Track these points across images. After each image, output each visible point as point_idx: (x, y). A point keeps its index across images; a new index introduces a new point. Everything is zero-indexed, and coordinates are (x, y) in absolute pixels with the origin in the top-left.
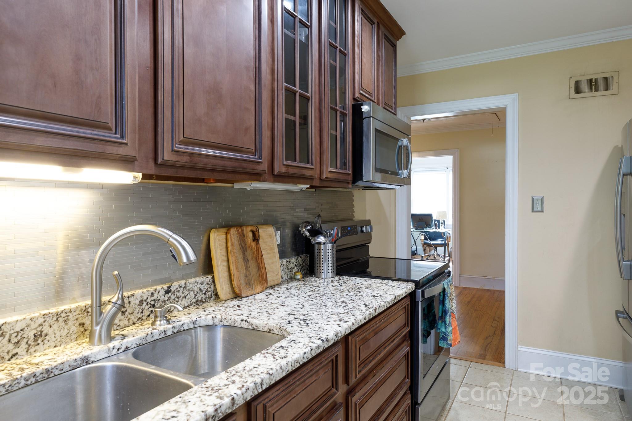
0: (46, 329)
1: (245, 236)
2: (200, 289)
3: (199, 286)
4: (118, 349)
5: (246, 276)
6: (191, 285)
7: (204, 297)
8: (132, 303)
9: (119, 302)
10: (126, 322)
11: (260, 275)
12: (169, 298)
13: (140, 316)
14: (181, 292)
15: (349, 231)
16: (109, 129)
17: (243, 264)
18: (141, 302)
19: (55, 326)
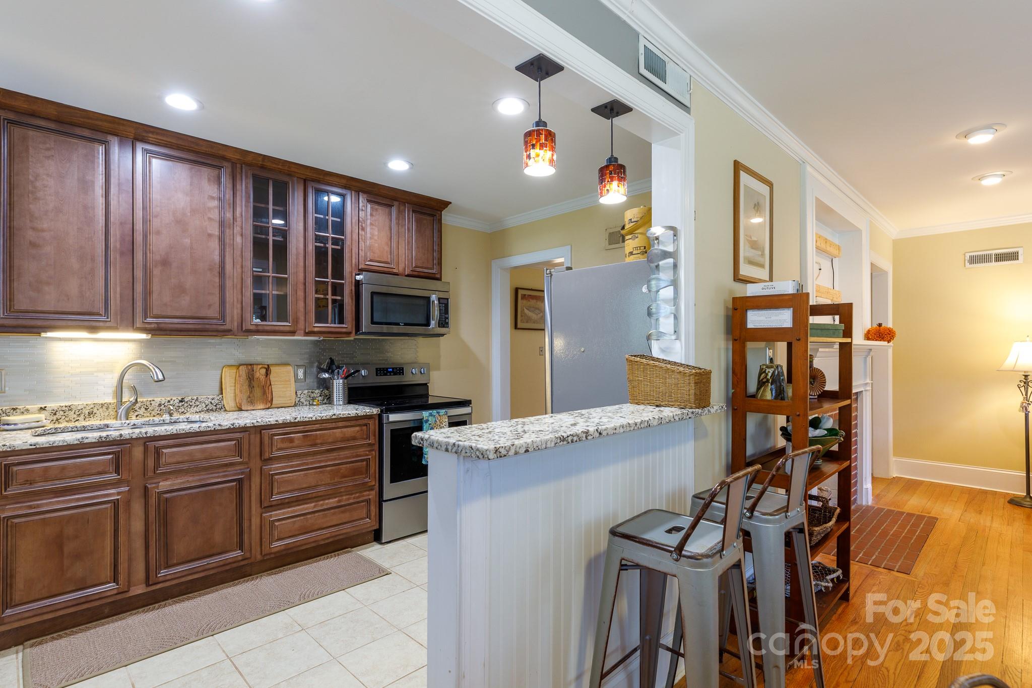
0: (95, 410)
1: (255, 371)
2: (211, 403)
3: (209, 400)
4: (128, 424)
5: (249, 397)
6: (202, 399)
7: (214, 408)
8: (153, 405)
9: (134, 401)
10: (148, 414)
11: (265, 397)
12: (183, 405)
13: (158, 412)
14: (193, 402)
15: (390, 372)
16: (101, 315)
17: (248, 389)
18: (160, 405)
19: (101, 410)
